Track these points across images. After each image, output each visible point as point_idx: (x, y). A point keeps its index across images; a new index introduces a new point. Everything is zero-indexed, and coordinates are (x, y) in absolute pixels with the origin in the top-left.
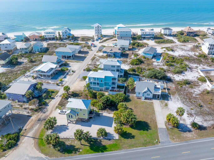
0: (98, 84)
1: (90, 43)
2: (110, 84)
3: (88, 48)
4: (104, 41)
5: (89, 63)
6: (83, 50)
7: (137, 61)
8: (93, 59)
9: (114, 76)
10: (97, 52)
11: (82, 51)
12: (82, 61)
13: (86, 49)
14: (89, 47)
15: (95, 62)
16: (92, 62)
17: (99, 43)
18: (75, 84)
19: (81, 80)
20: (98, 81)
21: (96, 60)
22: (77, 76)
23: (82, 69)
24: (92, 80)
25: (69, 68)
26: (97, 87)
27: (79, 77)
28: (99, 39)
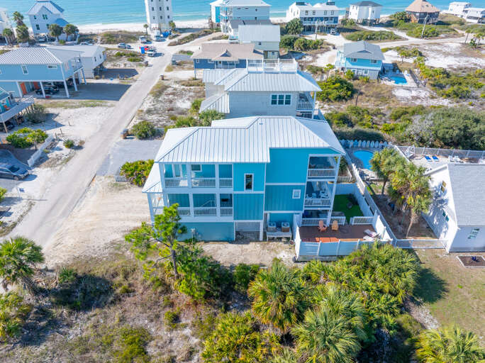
0: (226, 200)
1: (136, 47)
2: (297, 194)
3: (134, 61)
4: (183, 39)
5: (145, 107)
6: (112, 67)
7: (337, 85)
8: (159, 91)
9: (327, 145)
10: (169, 69)
11: (109, 70)
12: (110, 102)
13: (123, 64)
14: (134, 57)
15: (171, 102)
16: (157, 101)
17: (170, 45)
18: (83, 212)
19: (117, 186)
20: (228, 184)
21: (173, 94)
22: (95, 165)
23: (114, 130)
24: (183, 183)
25: (52, 133)
26: (218, 218)
27: (102, 171)
28: (166, 35)
